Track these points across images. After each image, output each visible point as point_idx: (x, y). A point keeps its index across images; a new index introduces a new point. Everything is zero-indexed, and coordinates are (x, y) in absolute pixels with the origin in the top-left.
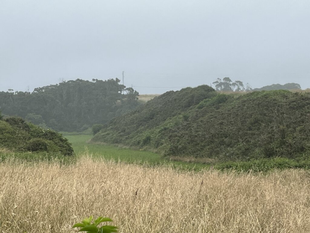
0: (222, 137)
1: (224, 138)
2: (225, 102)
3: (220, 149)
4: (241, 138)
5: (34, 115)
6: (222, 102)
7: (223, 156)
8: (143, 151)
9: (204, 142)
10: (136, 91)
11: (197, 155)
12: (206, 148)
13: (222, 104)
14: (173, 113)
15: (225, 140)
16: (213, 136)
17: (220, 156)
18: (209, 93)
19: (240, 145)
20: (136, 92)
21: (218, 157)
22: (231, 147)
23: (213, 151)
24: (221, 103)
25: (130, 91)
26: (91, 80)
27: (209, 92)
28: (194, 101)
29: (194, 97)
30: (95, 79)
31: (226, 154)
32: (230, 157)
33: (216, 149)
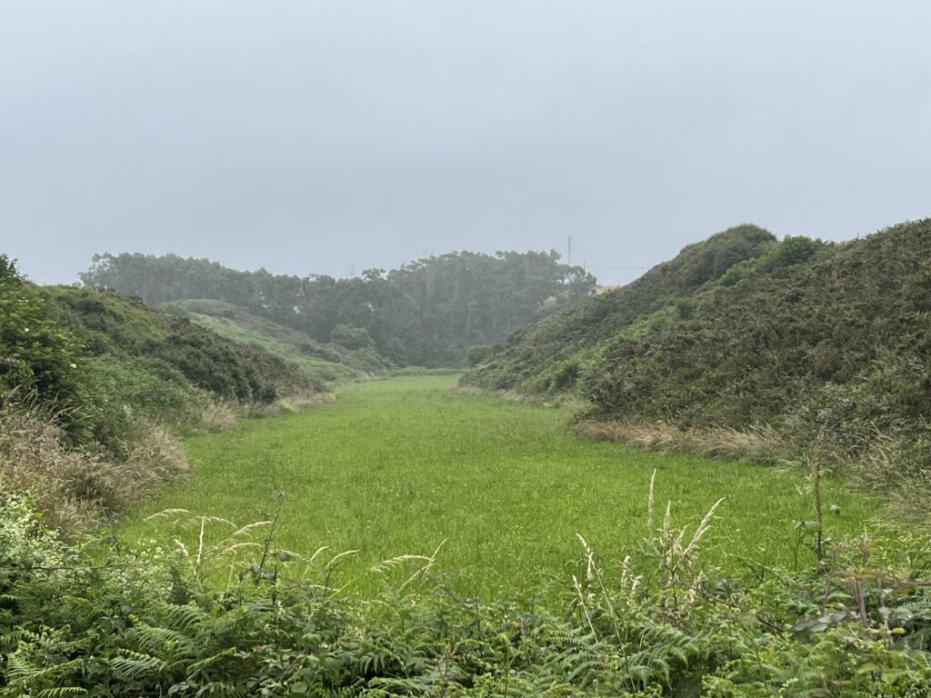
0: (795, 343)
1: (803, 347)
2: (805, 259)
3: (789, 391)
4: (884, 341)
5: (351, 327)
6: (797, 260)
7: (798, 423)
8: (552, 408)
9: (723, 365)
10: (589, 274)
11: (691, 416)
12: (728, 390)
13: (797, 265)
14: (654, 304)
15: (810, 352)
16: (758, 341)
17: (788, 422)
18: (760, 244)
19: (881, 368)
20: (590, 276)
21: (776, 427)
22: (839, 382)
23: (755, 399)
24: (793, 263)
25: (576, 273)
26: (492, 253)
27: (759, 242)
28: (715, 267)
29: (714, 256)
30: (503, 251)
31: (814, 411)
32: (839, 425)
33: (768, 390)
